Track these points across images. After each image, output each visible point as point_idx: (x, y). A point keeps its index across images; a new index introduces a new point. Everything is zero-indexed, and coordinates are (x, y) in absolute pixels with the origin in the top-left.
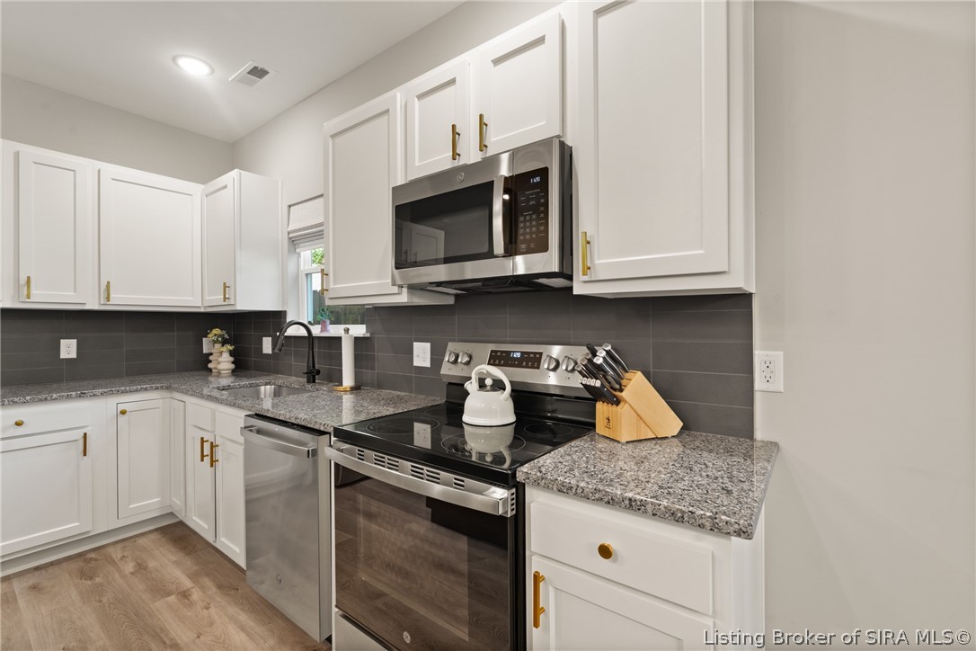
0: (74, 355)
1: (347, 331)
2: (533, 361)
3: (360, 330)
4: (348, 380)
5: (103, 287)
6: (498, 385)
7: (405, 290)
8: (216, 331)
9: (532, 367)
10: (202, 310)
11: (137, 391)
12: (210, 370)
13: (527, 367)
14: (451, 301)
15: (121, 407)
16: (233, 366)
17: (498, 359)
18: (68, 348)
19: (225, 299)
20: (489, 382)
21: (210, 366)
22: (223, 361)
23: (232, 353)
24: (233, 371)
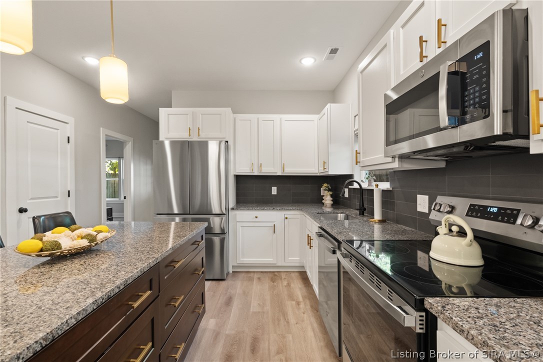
0: (276, 193)
1: (377, 186)
2: (509, 216)
3: (386, 186)
4: (378, 216)
5: (282, 166)
6: (462, 233)
7: (397, 159)
8: (325, 185)
9: (508, 222)
10: (318, 175)
11: (290, 210)
12: (323, 204)
13: (502, 221)
14: (443, 165)
15: (286, 216)
16: (332, 202)
17: (475, 212)
18: (274, 191)
19: (324, 169)
20: (455, 229)
21: (323, 201)
22: (328, 200)
23: (331, 196)
24: (332, 205)
